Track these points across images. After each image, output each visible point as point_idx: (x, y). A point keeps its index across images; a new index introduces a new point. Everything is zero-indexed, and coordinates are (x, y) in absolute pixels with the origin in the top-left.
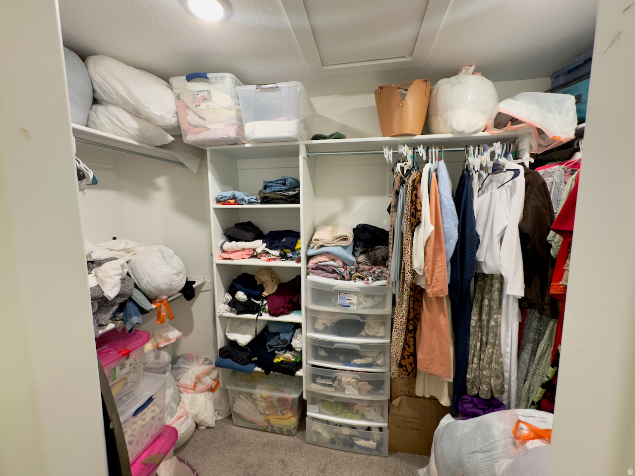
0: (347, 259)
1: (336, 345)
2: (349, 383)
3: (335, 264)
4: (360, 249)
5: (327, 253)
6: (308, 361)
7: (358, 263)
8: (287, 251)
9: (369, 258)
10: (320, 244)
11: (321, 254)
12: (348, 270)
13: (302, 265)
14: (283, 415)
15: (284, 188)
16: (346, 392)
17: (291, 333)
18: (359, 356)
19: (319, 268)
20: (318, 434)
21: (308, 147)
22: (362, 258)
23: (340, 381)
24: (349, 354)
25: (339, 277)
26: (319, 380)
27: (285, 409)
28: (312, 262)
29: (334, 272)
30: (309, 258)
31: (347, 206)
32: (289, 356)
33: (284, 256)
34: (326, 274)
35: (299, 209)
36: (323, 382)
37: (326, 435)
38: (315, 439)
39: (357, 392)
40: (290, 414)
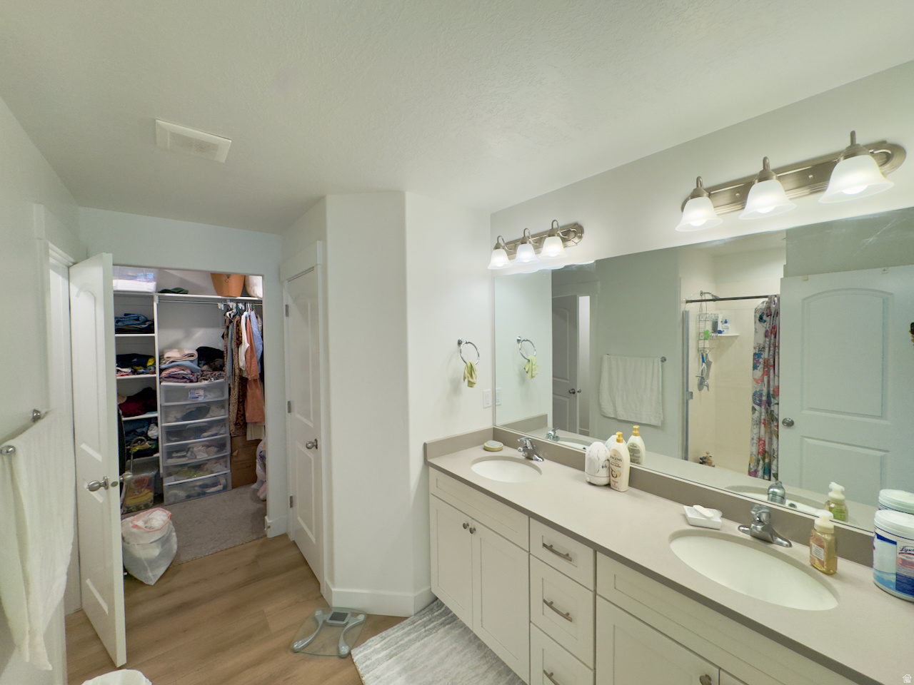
0: (195, 368)
1: (188, 427)
2: (200, 451)
3: (185, 372)
4: (203, 362)
5: (178, 365)
6: (162, 445)
7: (202, 371)
8: (137, 368)
9: (210, 367)
10: (172, 360)
11: (172, 367)
12: (196, 376)
13: (157, 375)
14: (141, 492)
15: (138, 322)
16: (198, 457)
17: (147, 427)
18: (205, 431)
19: (172, 377)
20: (175, 495)
21: (159, 297)
22: (205, 367)
23: (192, 452)
24: (199, 431)
25: (188, 381)
26: (175, 455)
27: (142, 487)
28: (164, 374)
29: (184, 378)
30: (161, 370)
31: (188, 335)
32: (147, 445)
33: (134, 372)
34: (177, 380)
35: (154, 337)
36: (179, 454)
37: (182, 494)
38: (172, 500)
39: (206, 456)
40: (147, 491)
